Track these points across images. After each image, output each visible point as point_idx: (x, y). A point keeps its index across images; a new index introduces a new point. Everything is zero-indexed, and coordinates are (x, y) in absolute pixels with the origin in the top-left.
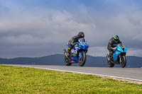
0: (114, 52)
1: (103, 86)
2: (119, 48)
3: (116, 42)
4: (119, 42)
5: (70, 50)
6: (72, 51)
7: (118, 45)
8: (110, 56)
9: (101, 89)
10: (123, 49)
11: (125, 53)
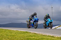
0: (47, 22)
1: (32, 36)
2: (49, 20)
3: (48, 17)
4: (49, 17)
5: (30, 21)
6: (31, 21)
7: (49, 19)
8: (45, 23)
9: (31, 38)
10: (51, 20)
11: (52, 22)
